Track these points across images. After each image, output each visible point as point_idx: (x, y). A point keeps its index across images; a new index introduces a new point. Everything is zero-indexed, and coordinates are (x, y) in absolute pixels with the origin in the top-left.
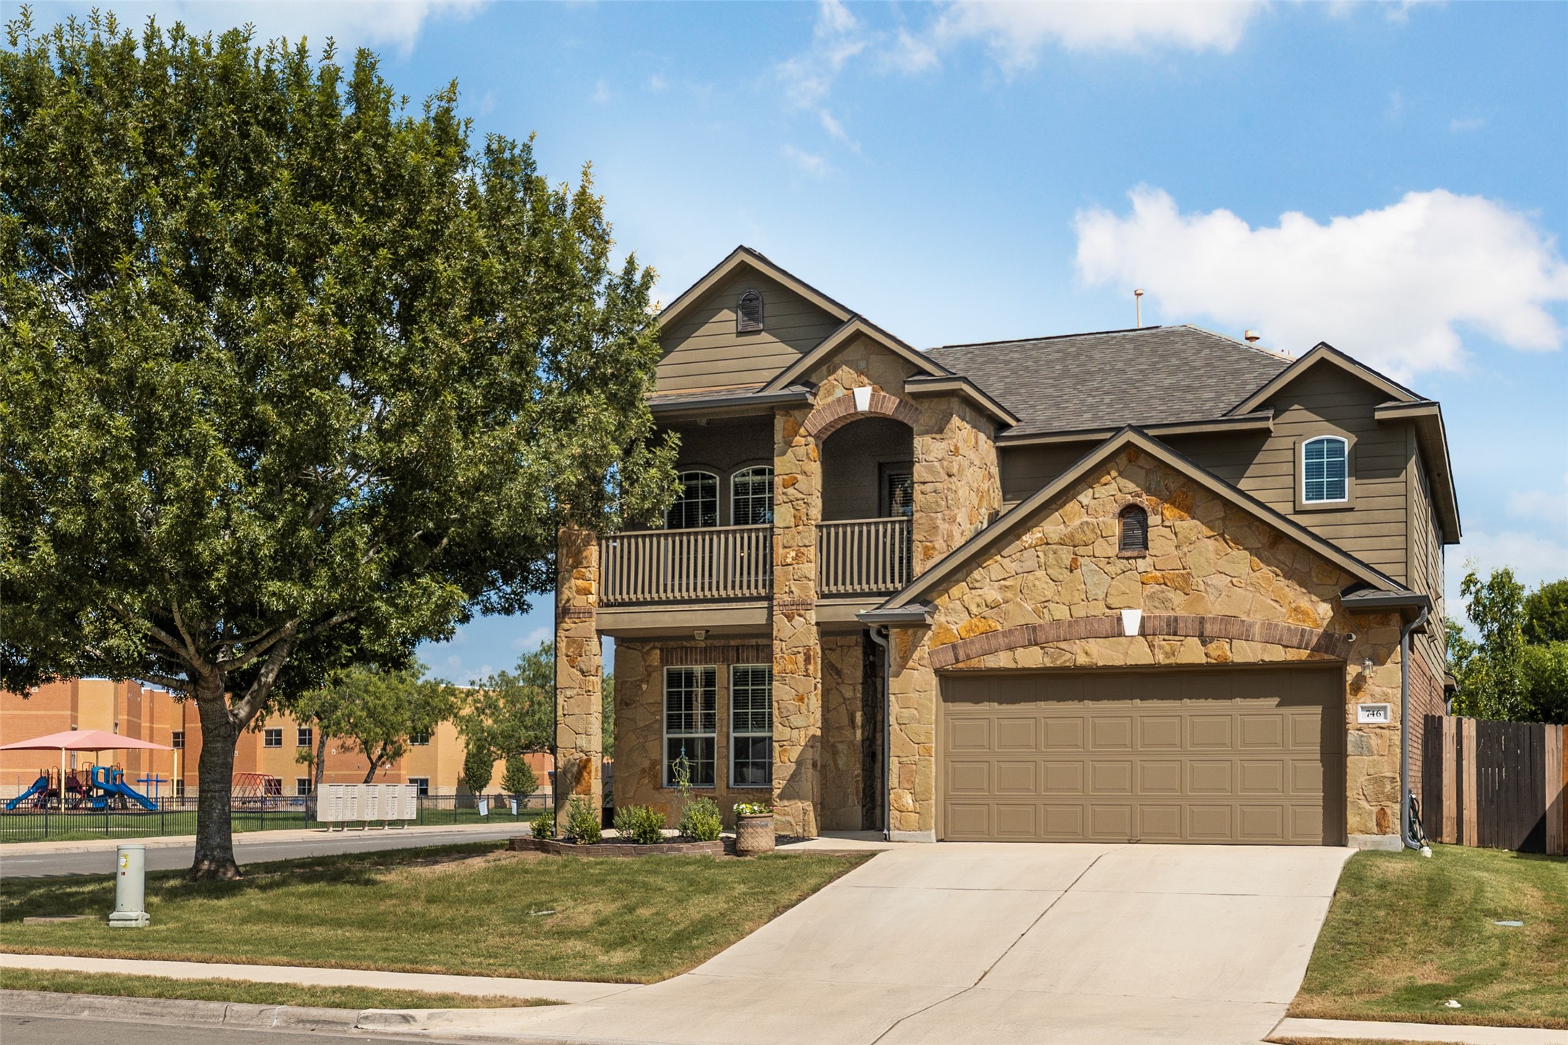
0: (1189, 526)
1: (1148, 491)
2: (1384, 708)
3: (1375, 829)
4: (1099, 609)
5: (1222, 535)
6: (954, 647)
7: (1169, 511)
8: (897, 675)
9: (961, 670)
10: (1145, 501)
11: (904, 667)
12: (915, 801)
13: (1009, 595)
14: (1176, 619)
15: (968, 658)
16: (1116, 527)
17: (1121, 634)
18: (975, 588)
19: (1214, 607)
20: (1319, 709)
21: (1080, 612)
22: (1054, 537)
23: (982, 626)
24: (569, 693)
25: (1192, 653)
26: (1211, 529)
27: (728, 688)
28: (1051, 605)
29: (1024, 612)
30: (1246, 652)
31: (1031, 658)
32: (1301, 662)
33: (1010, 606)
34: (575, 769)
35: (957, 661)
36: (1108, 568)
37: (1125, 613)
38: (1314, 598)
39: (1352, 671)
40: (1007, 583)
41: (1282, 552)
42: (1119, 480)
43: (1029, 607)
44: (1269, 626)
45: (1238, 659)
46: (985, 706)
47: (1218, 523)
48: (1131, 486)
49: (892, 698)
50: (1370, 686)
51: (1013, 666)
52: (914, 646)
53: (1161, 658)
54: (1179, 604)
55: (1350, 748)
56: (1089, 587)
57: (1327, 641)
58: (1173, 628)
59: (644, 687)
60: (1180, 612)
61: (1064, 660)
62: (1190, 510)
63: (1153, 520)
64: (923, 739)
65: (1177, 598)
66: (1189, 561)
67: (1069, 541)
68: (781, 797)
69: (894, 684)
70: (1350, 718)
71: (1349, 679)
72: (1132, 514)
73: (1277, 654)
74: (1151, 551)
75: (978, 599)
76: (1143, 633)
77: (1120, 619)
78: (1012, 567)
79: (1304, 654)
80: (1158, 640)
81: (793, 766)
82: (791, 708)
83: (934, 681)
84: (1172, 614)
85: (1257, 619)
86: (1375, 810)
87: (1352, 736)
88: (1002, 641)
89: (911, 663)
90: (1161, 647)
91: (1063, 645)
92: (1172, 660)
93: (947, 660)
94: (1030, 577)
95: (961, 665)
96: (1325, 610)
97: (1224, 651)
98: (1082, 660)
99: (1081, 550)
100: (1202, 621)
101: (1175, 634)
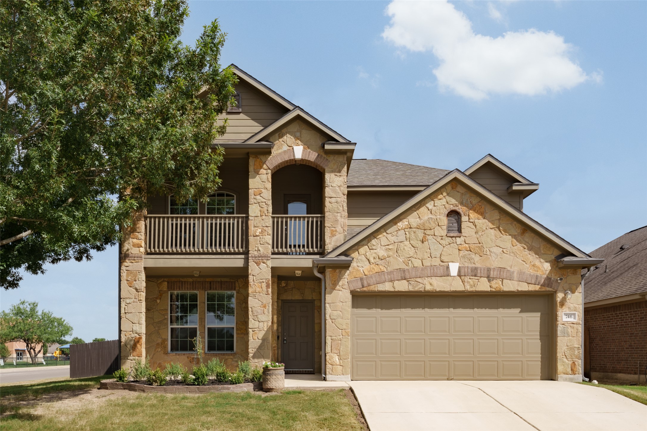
0: (482, 222)
1: (462, 203)
2: (574, 314)
3: (570, 372)
4: (437, 262)
5: (499, 228)
6: (361, 279)
7: (473, 215)
8: (330, 293)
9: (365, 292)
10: (461, 209)
11: (334, 289)
12: (340, 359)
13: (391, 253)
14: (476, 269)
15: (369, 285)
16: (444, 221)
17: (448, 275)
18: (373, 249)
19: (495, 262)
20: (539, 314)
21: (427, 263)
22: (414, 225)
23: (377, 269)
24: (128, 301)
25: (483, 286)
26: (493, 224)
27: (204, 303)
28: (413, 259)
29: (398, 263)
30: (510, 286)
31: (402, 286)
32: (536, 291)
33: (391, 259)
34: (132, 343)
35: (363, 287)
36: (442, 242)
37: (450, 264)
38: (542, 260)
39: (560, 296)
40: (390, 247)
41: (528, 236)
42: (447, 197)
43: (401, 260)
44: (521, 273)
45: (506, 289)
46: (374, 311)
47: (497, 222)
48: (453, 201)
49: (327, 305)
50: (568, 303)
51: (392, 290)
52: (340, 278)
53: (468, 288)
54: (478, 262)
55: (559, 333)
56: (432, 251)
57: (548, 281)
58: (474, 272)
59: (158, 301)
60: (478, 265)
61: (419, 288)
62: (483, 214)
63: (464, 218)
64: (344, 327)
65: (477, 258)
66: (482, 239)
67: (423, 228)
68: (254, 357)
69: (329, 298)
70: (559, 319)
71: (559, 300)
72: (454, 214)
73: (524, 287)
74: (463, 234)
75: (374, 255)
76: (459, 275)
77: (448, 268)
78: (392, 239)
79: (537, 288)
80: (466, 279)
81: (260, 341)
82: (259, 311)
83: (350, 297)
84: (474, 266)
85: (515, 269)
86: (570, 363)
87: (560, 328)
88: (387, 277)
89: (338, 287)
90: (468, 282)
91: (419, 280)
92: (473, 289)
93: (357, 286)
94: (402, 244)
95: (365, 289)
96: (547, 266)
97: (497, 285)
98: (428, 288)
99: (428, 232)
100: (489, 270)
101: (475, 276)
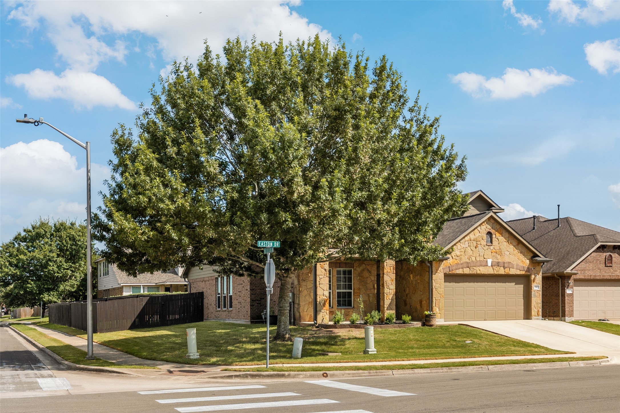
0: (501, 239)
1: (492, 228)
2: (538, 286)
3: (537, 315)
4: (482, 259)
5: (508, 241)
6: (449, 267)
7: (498, 234)
8: (435, 274)
9: (450, 274)
10: (493, 231)
11: (437, 272)
12: (439, 310)
13: (462, 253)
14: (499, 262)
15: (452, 270)
16: (485, 236)
17: (487, 266)
18: (454, 251)
19: (506, 259)
20: (522, 286)
21: (478, 259)
22: (472, 239)
23: (456, 262)
24: (321, 277)
25: (502, 271)
26: (506, 239)
28: (472, 257)
29: (465, 259)
30: (513, 272)
31: (467, 271)
32: (523, 274)
33: (462, 256)
34: (323, 302)
35: (450, 271)
36: (484, 248)
37: (488, 260)
38: (526, 259)
39: (533, 276)
40: (462, 250)
41: (520, 245)
42: (486, 225)
43: (466, 257)
44: (517, 265)
45: (511, 273)
46: (452, 284)
47: (507, 238)
48: (489, 227)
49: (433, 281)
50: (536, 281)
51: (463, 273)
52: (439, 267)
53: (496, 273)
54: (500, 259)
55: (532, 296)
56: (480, 253)
57: (528, 270)
58: (498, 264)
60: (500, 261)
61: (474, 272)
62: (501, 234)
63: (494, 236)
64: (441, 293)
65: (499, 257)
66: (502, 247)
67: (475, 240)
68: (387, 310)
69: (434, 277)
70: (532, 288)
71: (532, 279)
72: (489, 234)
73: (518, 272)
74: (493, 244)
75: (455, 254)
76: (492, 266)
77: (487, 262)
78: (463, 246)
79: (524, 273)
80: (495, 268)
82: (390, 283)
83: (443, 275)
84: (498, 261)
85: (515, 263)
86: (537, 310)
87: (533, 293)
88: (461, 266)
89: (438, 271)
90: (495, 269)
91: (474, 268)
92: (497, 273)
93: (447, 271)
94: (467, 249)
95: (450, 272)
96: (528, 262)
97: (507, 271)
98: (479, 272)
99: (478, 243)
100: (504, 263)
101: (498, 266)
